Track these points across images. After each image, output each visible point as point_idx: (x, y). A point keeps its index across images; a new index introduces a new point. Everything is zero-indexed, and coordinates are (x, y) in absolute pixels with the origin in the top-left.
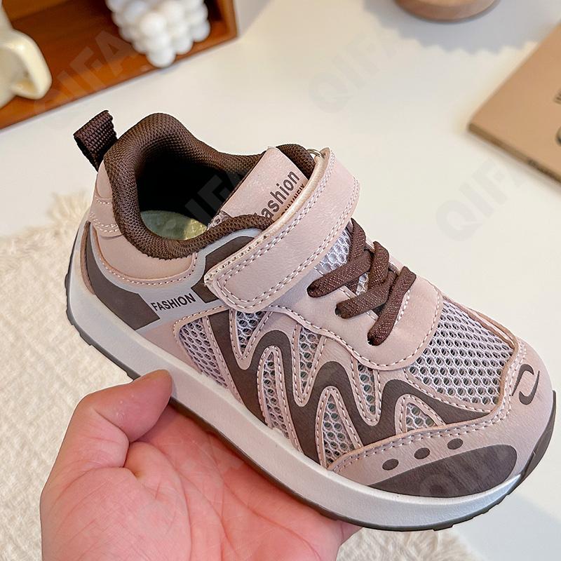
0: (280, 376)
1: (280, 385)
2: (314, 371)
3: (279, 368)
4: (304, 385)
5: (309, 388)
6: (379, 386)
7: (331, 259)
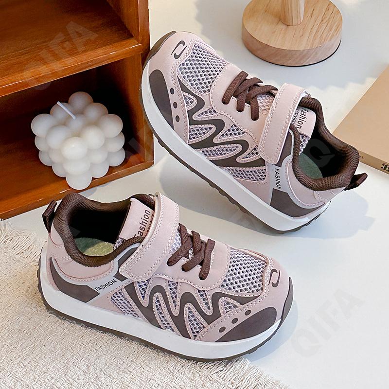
0: (164, 305)
1: (165, 309)
2: (178, 299)
3: (162, 302)
4: (176, 306)
5: (178, 307)
6: (209, 298)
7: (174, 246)
